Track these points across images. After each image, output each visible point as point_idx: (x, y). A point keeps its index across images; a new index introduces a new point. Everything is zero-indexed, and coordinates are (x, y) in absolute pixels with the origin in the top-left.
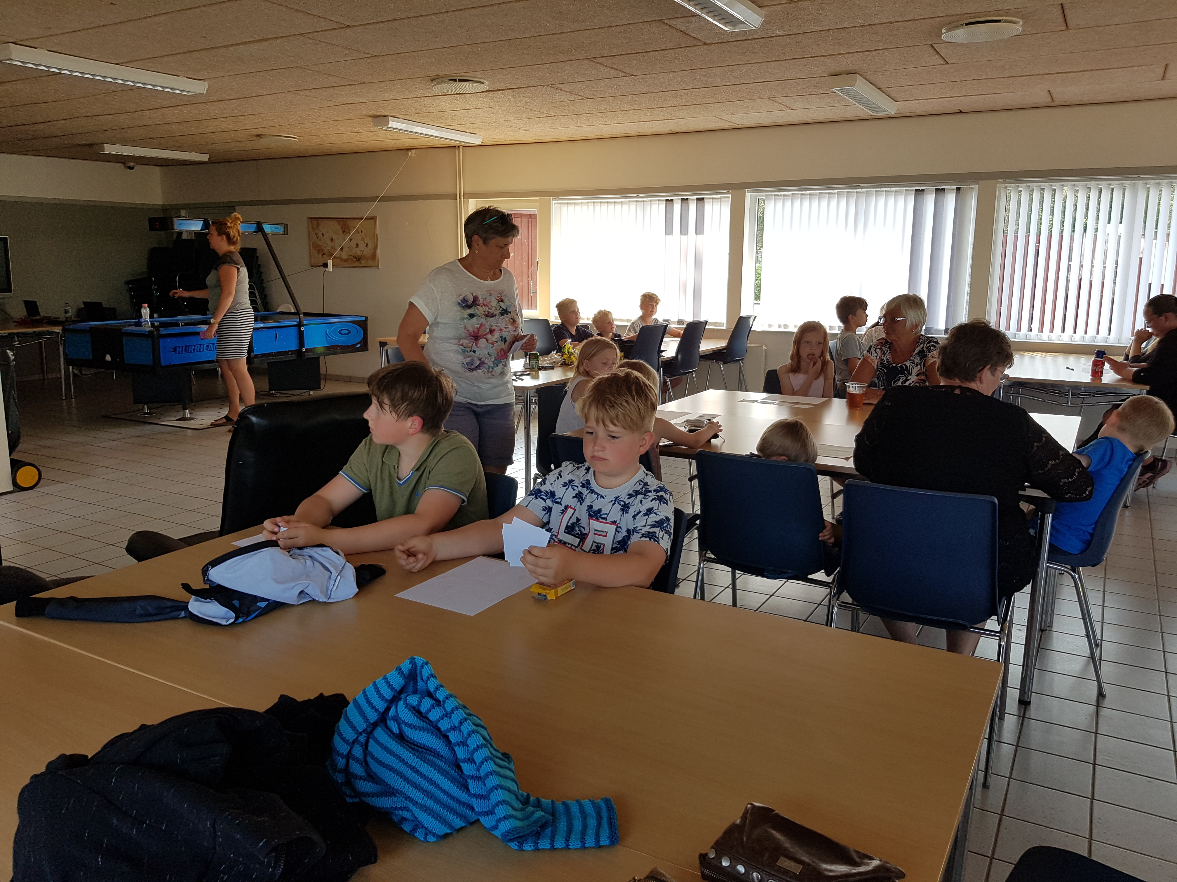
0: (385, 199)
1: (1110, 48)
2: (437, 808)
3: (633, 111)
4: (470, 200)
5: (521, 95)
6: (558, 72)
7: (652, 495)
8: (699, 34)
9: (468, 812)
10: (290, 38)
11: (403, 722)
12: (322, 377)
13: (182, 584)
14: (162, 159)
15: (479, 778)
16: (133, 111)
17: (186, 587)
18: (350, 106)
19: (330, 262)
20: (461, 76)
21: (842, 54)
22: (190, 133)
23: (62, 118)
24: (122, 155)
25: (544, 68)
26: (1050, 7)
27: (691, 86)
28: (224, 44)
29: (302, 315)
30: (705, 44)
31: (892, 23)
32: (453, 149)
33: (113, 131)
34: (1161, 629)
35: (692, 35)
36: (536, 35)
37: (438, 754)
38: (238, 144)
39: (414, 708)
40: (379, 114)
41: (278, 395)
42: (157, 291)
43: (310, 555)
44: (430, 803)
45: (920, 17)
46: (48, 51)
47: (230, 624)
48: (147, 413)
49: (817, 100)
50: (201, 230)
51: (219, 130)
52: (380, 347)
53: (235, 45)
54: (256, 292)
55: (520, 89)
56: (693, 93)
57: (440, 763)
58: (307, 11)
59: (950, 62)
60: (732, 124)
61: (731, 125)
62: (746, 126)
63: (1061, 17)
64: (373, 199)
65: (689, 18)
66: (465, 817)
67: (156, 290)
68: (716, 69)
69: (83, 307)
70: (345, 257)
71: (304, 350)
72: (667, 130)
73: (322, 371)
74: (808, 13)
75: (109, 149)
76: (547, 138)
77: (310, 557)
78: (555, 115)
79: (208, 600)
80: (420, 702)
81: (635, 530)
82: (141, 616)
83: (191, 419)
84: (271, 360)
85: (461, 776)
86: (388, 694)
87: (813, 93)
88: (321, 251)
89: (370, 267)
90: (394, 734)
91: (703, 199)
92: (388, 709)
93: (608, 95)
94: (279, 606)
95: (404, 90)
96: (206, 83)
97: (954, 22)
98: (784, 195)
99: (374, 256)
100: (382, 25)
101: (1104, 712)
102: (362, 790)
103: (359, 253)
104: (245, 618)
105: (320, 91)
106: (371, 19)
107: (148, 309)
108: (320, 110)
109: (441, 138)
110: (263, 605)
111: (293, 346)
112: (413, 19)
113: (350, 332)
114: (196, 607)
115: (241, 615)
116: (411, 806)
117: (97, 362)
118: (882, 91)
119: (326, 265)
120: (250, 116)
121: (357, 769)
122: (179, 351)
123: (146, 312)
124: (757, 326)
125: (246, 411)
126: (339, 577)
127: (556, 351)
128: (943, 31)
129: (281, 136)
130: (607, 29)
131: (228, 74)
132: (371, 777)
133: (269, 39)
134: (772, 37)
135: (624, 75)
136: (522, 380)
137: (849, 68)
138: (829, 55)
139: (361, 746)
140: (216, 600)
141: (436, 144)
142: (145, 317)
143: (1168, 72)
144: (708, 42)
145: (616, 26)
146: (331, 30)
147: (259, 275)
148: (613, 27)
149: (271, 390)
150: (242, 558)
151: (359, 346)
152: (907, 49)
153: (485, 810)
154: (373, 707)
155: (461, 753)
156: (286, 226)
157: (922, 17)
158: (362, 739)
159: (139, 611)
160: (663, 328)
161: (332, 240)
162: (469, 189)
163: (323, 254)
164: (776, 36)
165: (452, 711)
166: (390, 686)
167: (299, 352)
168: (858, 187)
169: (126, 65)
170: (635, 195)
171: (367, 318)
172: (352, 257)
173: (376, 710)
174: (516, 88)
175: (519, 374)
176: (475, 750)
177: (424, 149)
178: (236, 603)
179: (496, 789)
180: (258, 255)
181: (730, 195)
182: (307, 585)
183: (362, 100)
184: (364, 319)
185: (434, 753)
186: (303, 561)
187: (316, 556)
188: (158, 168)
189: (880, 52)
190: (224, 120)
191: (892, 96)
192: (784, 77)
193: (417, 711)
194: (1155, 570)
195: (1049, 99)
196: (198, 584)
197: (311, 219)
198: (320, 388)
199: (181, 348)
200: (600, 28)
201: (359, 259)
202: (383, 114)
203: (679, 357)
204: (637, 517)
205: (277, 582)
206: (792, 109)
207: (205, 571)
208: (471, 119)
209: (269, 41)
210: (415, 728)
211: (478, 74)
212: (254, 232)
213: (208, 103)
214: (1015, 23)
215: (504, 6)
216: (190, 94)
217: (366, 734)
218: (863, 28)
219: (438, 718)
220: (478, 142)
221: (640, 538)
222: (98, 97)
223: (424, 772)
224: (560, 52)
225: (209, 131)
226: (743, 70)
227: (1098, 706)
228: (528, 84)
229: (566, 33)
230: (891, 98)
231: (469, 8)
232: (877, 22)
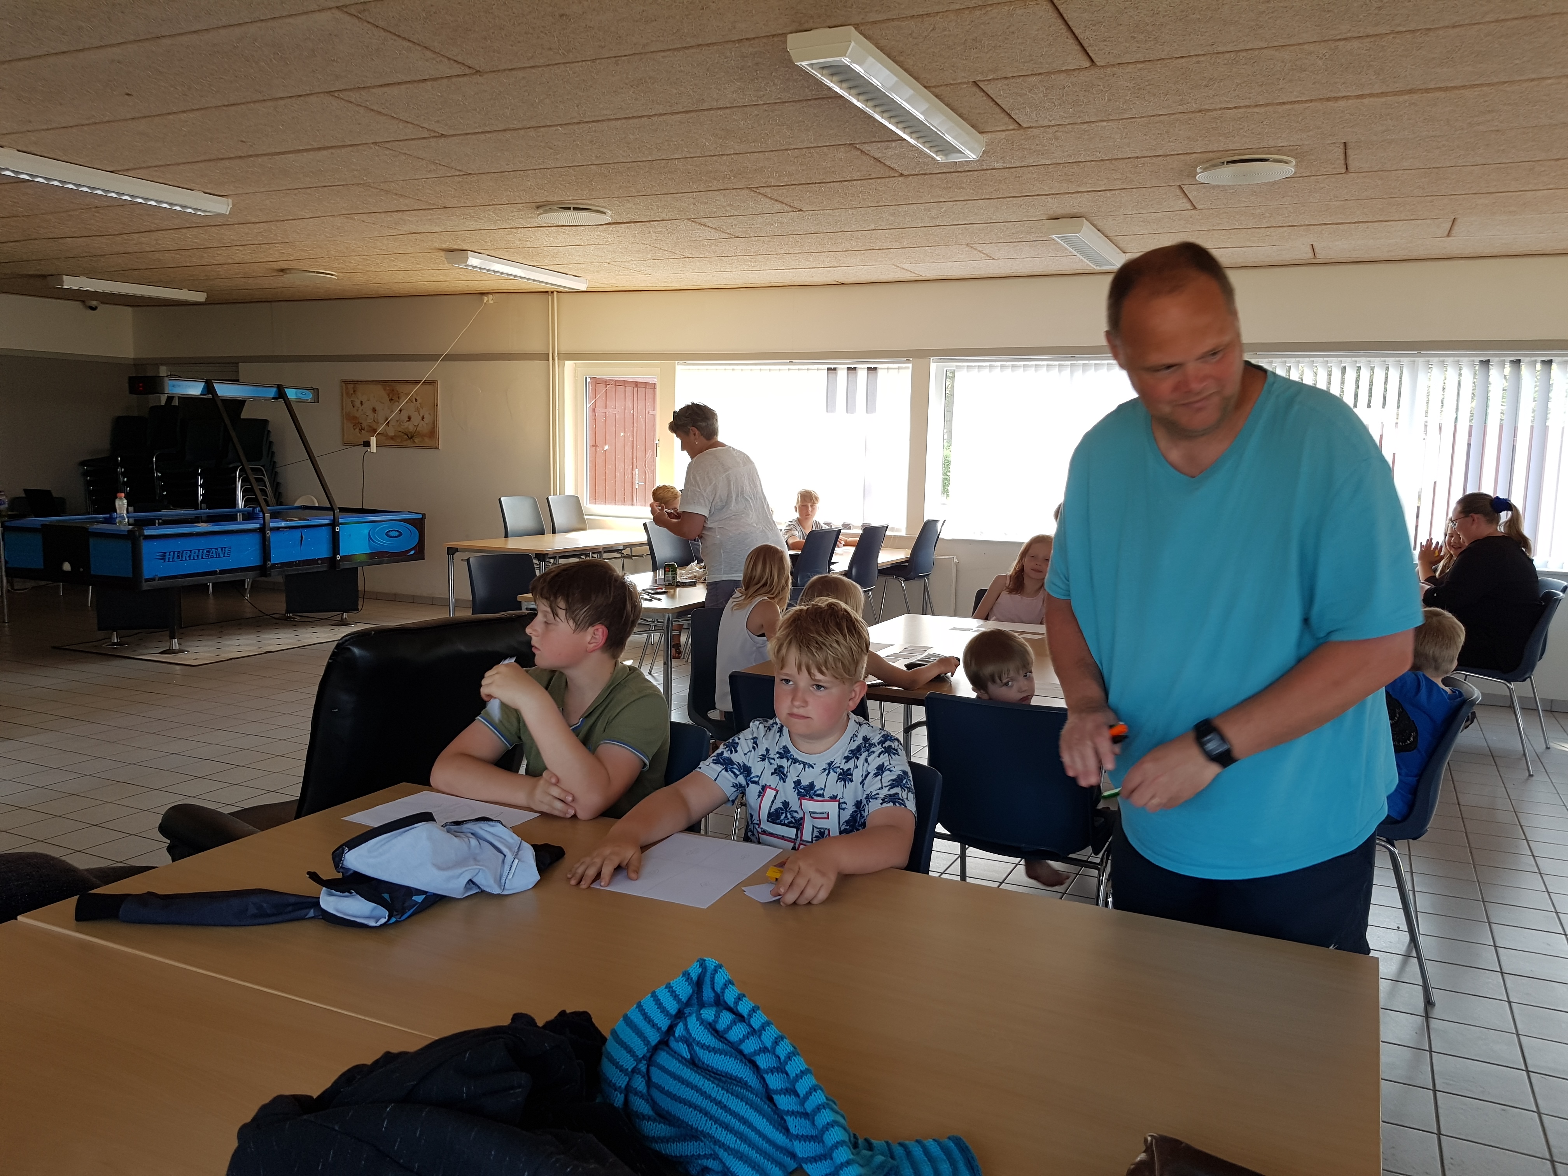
0: (450, 358)
1: (1393, 196)
2: (753, 1154)
3: (792, 255)
4: (567, 362)
5: (651, 230)
6: (706, 203)
7: (878, 749)
8: (896, 163)
9: (787, 1160)
10: (360, 147)
11: (698, 1043)
12: (361, 595)
13: (308, 873)
14: (135, 297)
15: (805, 1115)
16: (116, 233)
17: (313, 876)
18: (418, 236)
19: (373, 440)
20: (578, 204)
21: (1069, 193)
22: (188, 264)
23: (12, 239)
24: (87, 291)
25: (689, 198)
26: (1332, 145)
27: (873, 227)
28: (269, 151)
29: (337, 511)
30: (902, 175)
31: (1137, 158)
32: (544, 296)
33: (80, 259)
34: (1488, 918)
35: (888, 163)
36: (688, 156)
37: (745, 1084)
38: (250, 281)
39: (710, 1024)
40: (455, 247)
41: (298, 618)
42: (124, 476)
43: (473, 832)
44: (744, 1148)
45: (1172, 153)
46: (18, 151)
47: (381, 925)
48: (114, 644)
49: (1027, 248)
50: (201, 394)
51: (230, 261)
52: (448, 555)
53: (283, 153)
54: (266, 479)
55: (652, 223)
56: (874, 236)
57: (749, 1095)
58: (393, 115)
59: (1199, 207)
60: (914, 275)
61: (913, 277)
62: (932, 278)
63: (1342, 157)
64: (433, 358)
65: (888, 143)
66: (784, 1167)
67: (123, 474)
68: (909, 206)
69: (24, 496)
70: (391, 433)
71: (338, 557)
72: (830, 279)
73: (361, 587)
74: (1038, 142)
75: (70, 283)
76: (673, 285)
77: (472, 834)
78: (690, 256)
79: (347, 894)
80: (717, 1017)
81: (868, 798)
82: (255, 916)
83: (181, 651)
84: (292, 571)
85: (775, 1113)
86: (672, 1007)
87: (1024, 240)
88: (357, 424)
89: (426, 448)
90: (685, 1059)
91: (875, 368)
92: (671, 1029)
93: (764, 234)
94: (439, 900)
95: (497, 218)
96: (230, 201)
97: (1214, 159)
98: (979, 367)
99: (432, 433)
100: (488, 135)
101: (1434, 1023)
102: (652, 1134)
103: (411, 428)
104: (398, 917)
105: (383, 215)
106: (477, 128)
107: (125, 501)
108: (377, 240)
109: (528, 279)
110: (419, 899)
111: (323, 551)
112: (532, 130)
113: (400, 534)
114: (330, 903)
115: (395, 913)
116: (722, 1153)
117: (51, 572)
118: (1109, 239)
119: (367, 444)
120: (277, 245)
121: (641, 1106)
122: (169, 559)
123: (122, 504)
124: (946, 533)
125: (346, 641)
126: (516, 861)
127: (696, 562)
128: (1198, 170)
129: (314, 272)
130: (781, 153)
131: (263, 190)
132: (663, 1116)
133: (332, 147)
134: (987, 170)
135: (791, 209)
136: (659, 600)
137: (1075, 211)
138: (1053, 194)
139: (643, 1077)
140: (358, 893)
141: (522, 287)
142: (121, 511)
143: (1456, 227)
144: (906, 173)
145: (794, 149)
146: (418, 139)
147: (270, 456)
148: (790, 150)
149: (288, 611)
150: (389, 837)
151: (412, 552)
152: (1150, 190)
153: (811, 1155)
154: (654, 1025)
155: (775, 1082)
156: (315, 391)
157: (1176, 153)
158: (643, 1067)
159: (252, 910)
160: (835, 533)
161: (374, 410)
162: (566, 348)
163: (361, 429)
164: (992, 169)
165: (763, 1028)
166: (676, 997)
167: (332, 561)
168: (1073, 358)
169: (125, 173)
170: (788, 361)
171: (424, 515)
172: (403, 434)
173: (659, 1029)
174: (647, 221)
175: (653, 591)
176: (798, 1077)
177: (504, 294)
178: (386, 896)
179: (832, 1126)
180: (269, 429)
181: (910, 365)
182: (477, 871)
183: (437, 229)
184: (420, 516)
185: (740, 1082)
186: (466, 840)
187: (481, 833)
188: (130, 309)
189: (1117, 192)
190: (241, 248)
191: (1121, 246)
192: (991, 219)
193: (712, 1028)
194: (1469, 844)
195: (1311, 255)
196: (329, 872)
197: (346, 382)
198: (357, 610)
199: (172, 553)
200: (772, 151)
201: (411, 436)
202: (460, 247)
203: (854, 571)
204: (866, 782)
205: (440, 868)
206: (993, 259)
207: (337, 856)
208: (577, 258)
209: (330, 150)
210: (714, 1050)
211: (601, 202)
212: (273, 398)
213: (225, 227)
214: (1286, 163)
215: (655, 119)
216: (207, 214)
217: (646, 1060)
218: (1101, 163)
219: (741, 1037)
220: (583, 287)
221: (881, 804)
222: (70, 213)
223: (733, 1108)
224: (715, 179)
225: (215, 262)
226: (942, 208)
227: (1427, 1016)
228: (663, 216)
229: (727, 155)
230: (1118, 248)
231: (609, 120)
232: (1120, 156)
